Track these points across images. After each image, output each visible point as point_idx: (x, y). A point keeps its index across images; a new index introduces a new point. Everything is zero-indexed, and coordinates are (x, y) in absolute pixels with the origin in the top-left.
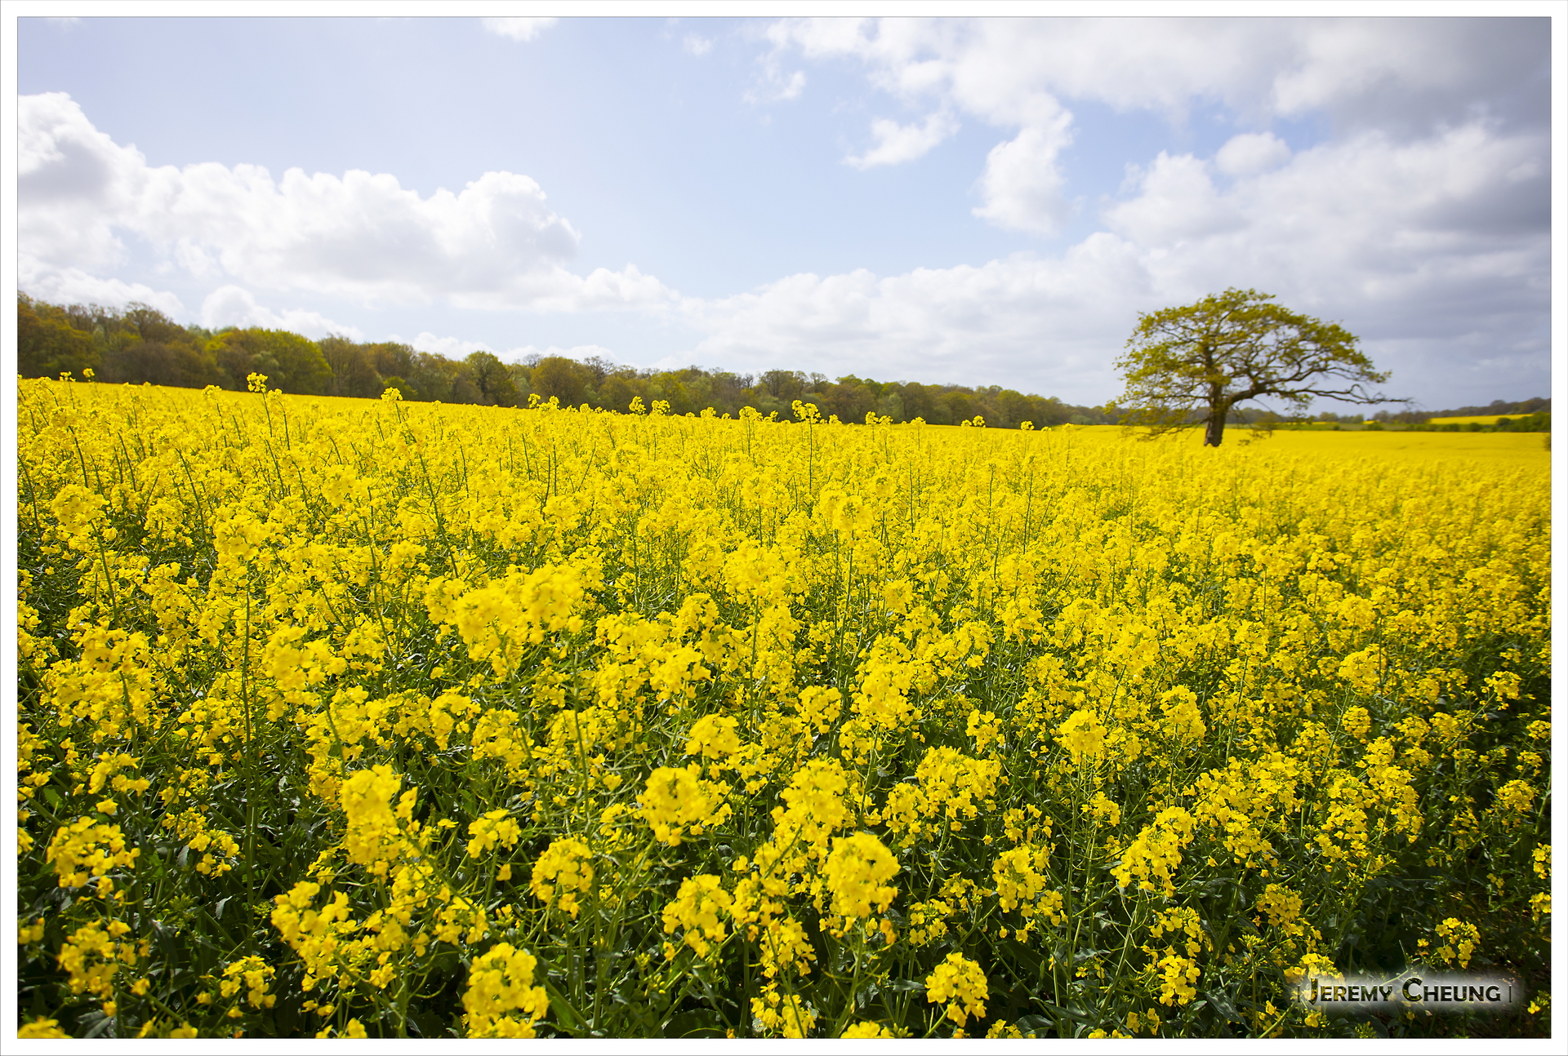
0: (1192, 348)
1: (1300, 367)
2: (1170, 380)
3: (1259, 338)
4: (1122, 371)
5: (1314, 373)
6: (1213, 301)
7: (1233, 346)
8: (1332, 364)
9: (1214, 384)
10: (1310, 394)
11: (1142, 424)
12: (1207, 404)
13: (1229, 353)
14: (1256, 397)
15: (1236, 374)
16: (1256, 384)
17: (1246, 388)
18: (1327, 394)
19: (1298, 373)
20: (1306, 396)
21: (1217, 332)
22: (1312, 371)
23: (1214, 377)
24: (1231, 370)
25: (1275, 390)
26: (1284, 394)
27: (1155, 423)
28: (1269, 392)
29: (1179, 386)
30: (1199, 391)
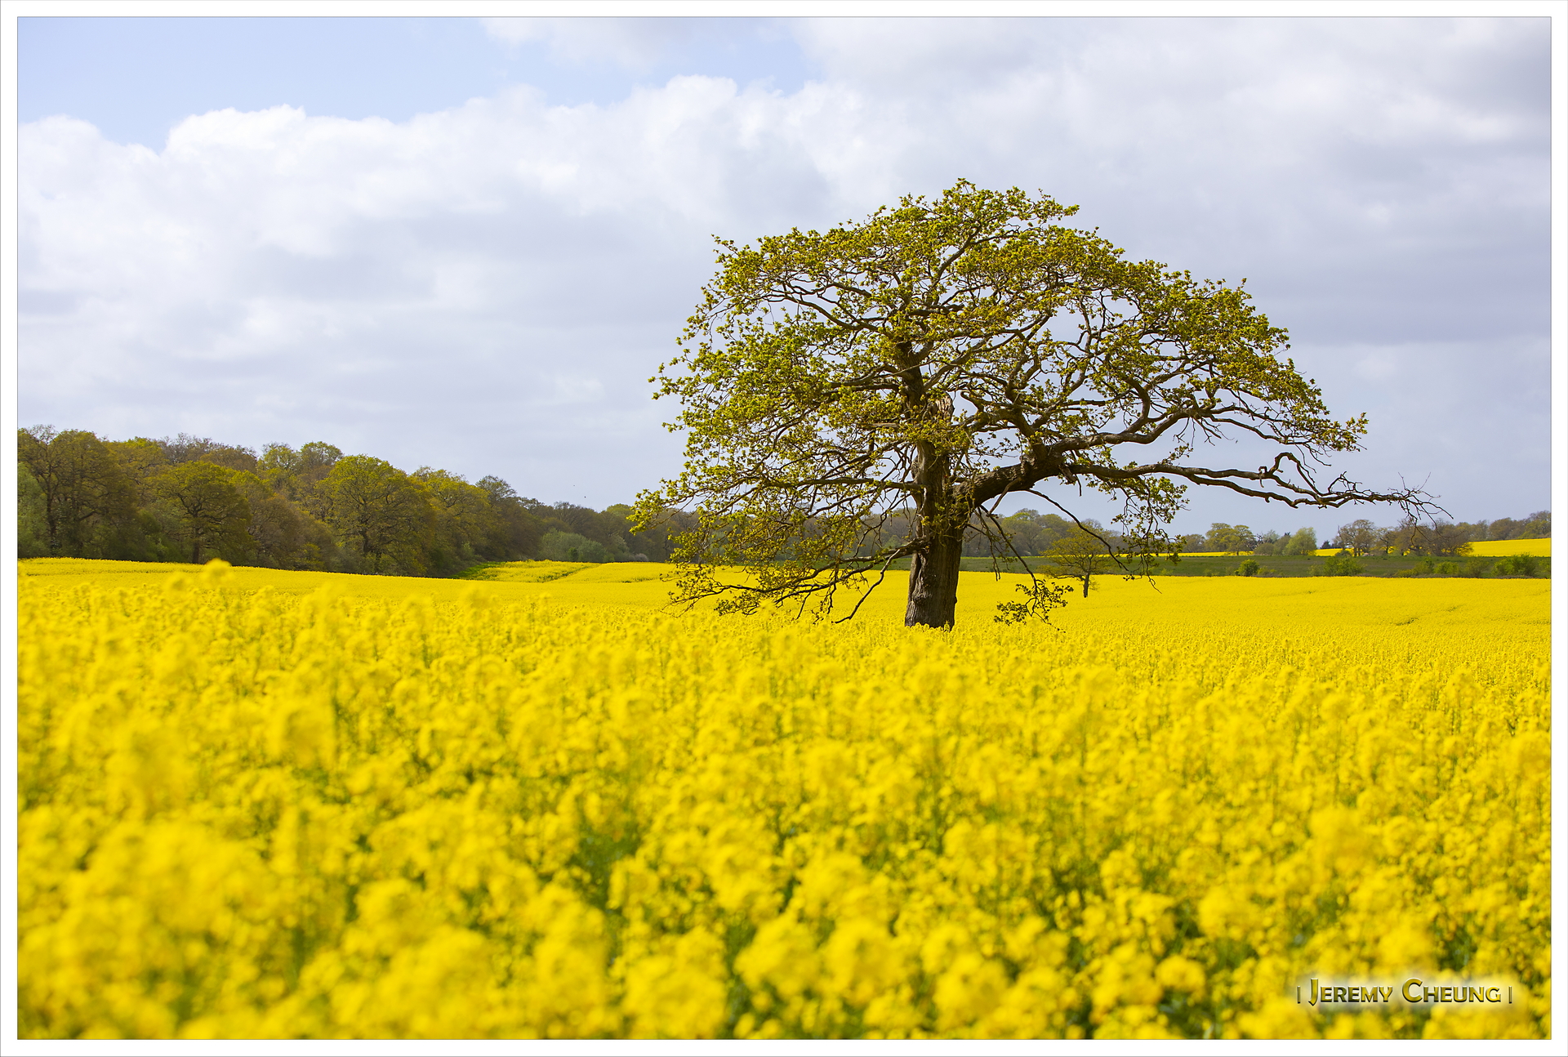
0: (868, 347)
1: (1147, 403)
2: (810, 433)
3: (1041, 321)
4: (674, 406)
5: (1182, 421)
6: (918, 215)
7: (974, 342)
8: (1225, 397)
9: (926, 447)
10: (1177, 480)
11: (737, 559)
12: (912, 503)
13: (963, 359)
14: (1038, 485)
15: (984, 422)
16: (1037, 448)
17: (1012, 459)
18: (1215, 478)
19: (1144, 420)
20: (1165, 485)
21: (931, 303)
22: (1175, 416)
23: (926, 429)
24: (972, 410)
25: (1089, 468)
26: (1113, 477)
27: (772, 558)
28: (1071, 473)
29: (836, 452)
30: (886, 467)
